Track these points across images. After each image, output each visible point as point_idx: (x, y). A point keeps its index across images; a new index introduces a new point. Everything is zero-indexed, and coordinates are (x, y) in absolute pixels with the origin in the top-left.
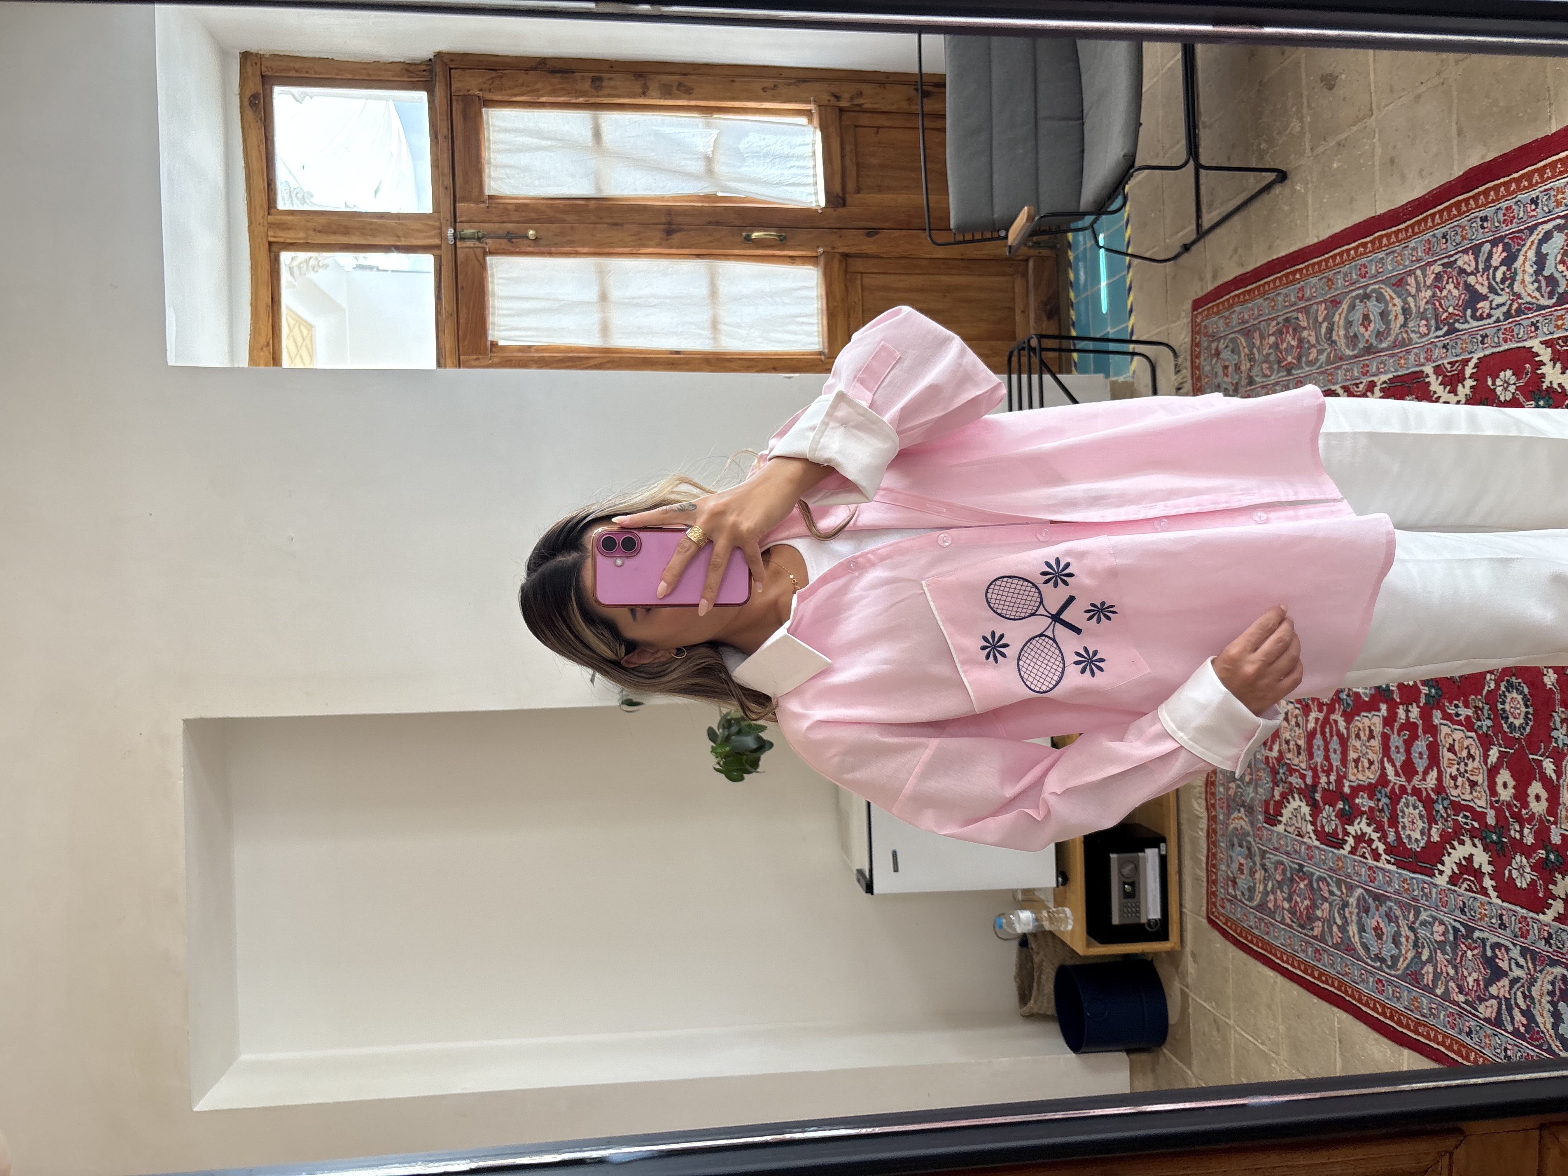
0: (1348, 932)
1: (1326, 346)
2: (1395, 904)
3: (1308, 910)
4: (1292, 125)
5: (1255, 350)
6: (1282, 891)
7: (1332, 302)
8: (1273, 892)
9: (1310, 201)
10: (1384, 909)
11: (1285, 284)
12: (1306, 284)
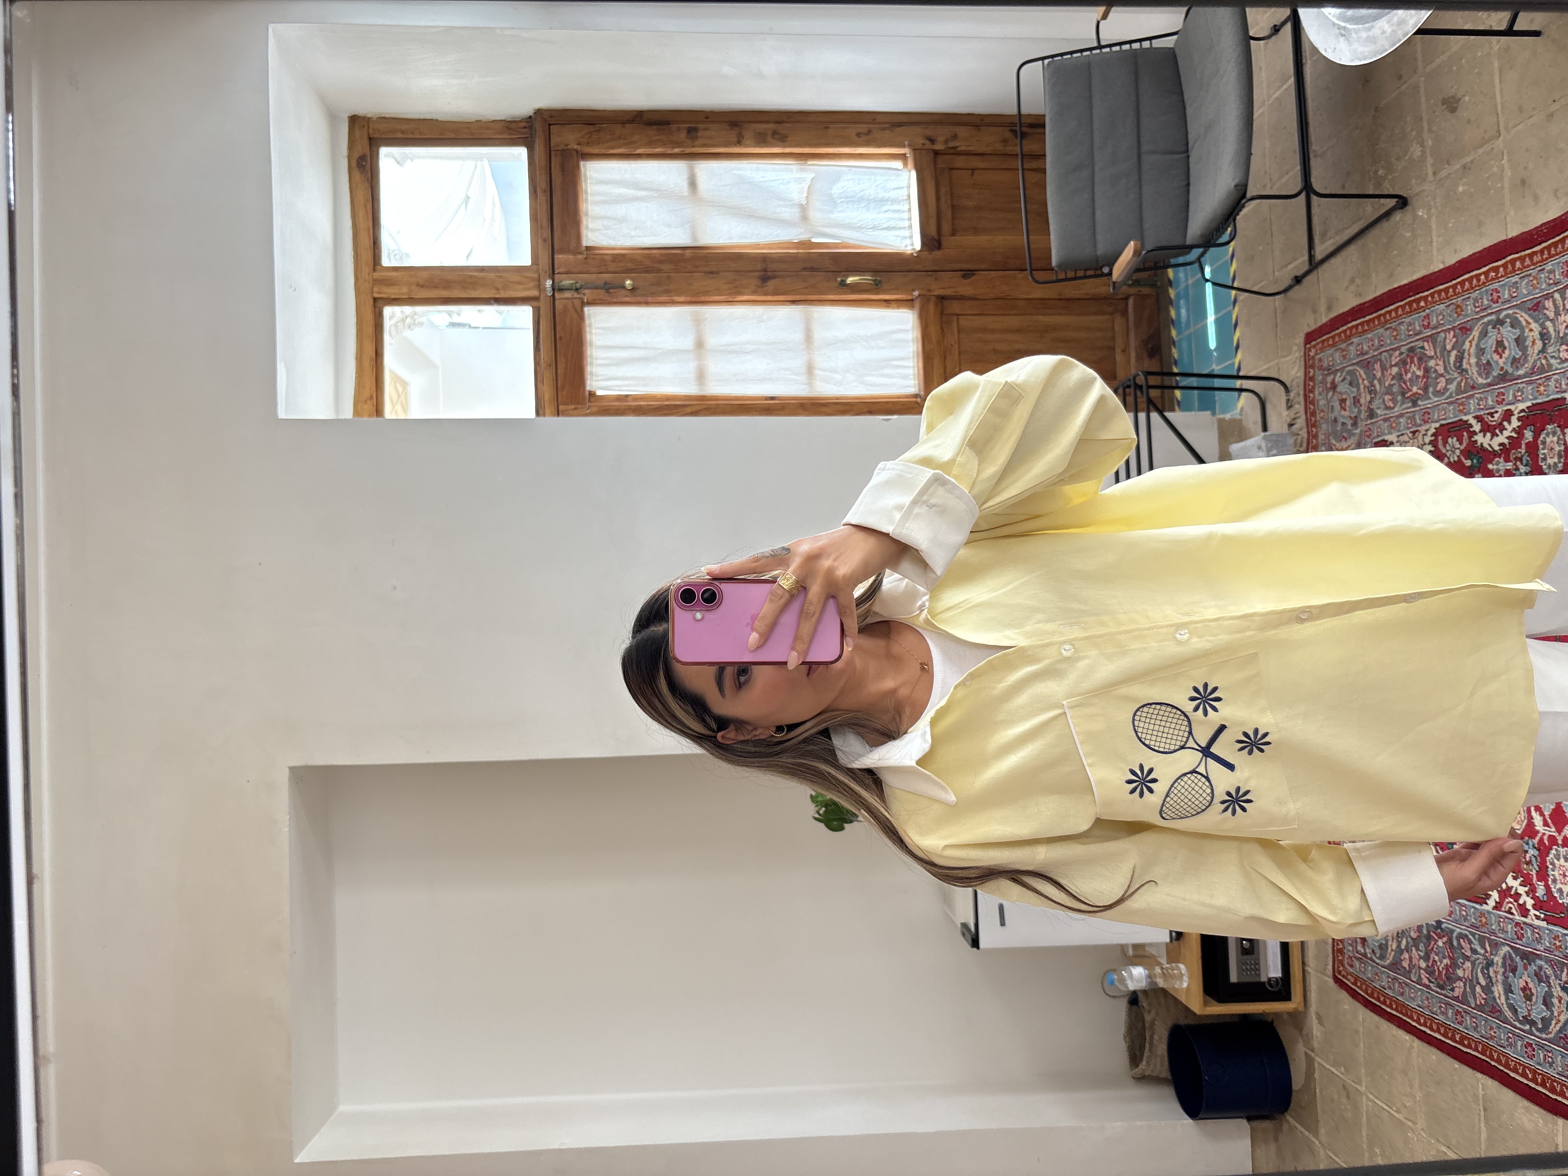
0: (1493, 992)
1: (1456, 375)
2: (1546, 963)
3: (1447, 970)
4: (1412, 149)
5: (1376, 382)
6: (1418, 949)
7: (1461, 329)
8: (1408, 949)
9: (1434, 227)
10: (1533, 968)
11: (1408, 313)
12: (1432, 311)
